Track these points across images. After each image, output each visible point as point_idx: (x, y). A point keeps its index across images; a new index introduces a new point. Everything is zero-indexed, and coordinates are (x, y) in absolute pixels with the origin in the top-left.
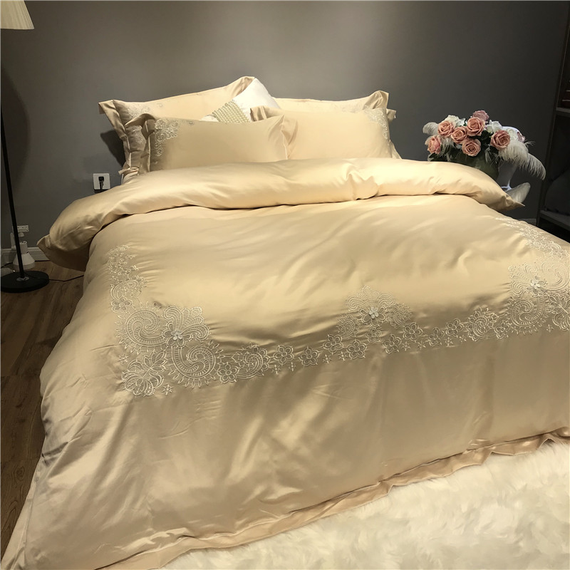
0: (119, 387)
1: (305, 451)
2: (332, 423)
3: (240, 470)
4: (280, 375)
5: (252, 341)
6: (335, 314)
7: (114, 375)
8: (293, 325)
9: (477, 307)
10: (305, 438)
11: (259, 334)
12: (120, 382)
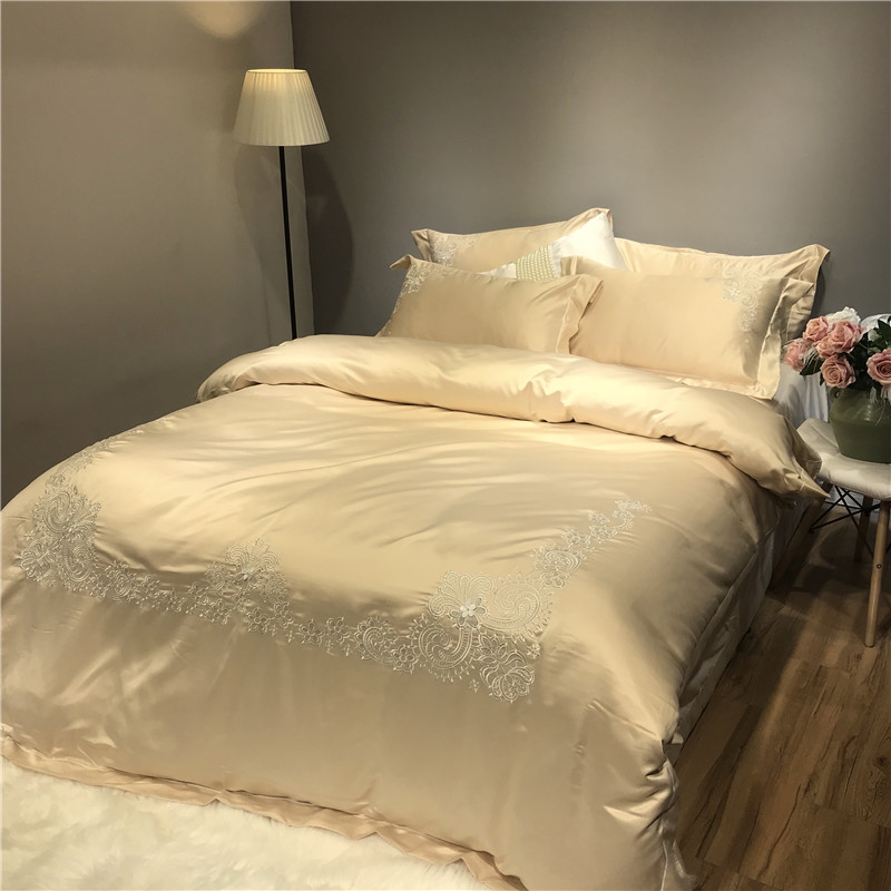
0: (16, 562)
1: (135, 706)
2: (171, 688)
3: (73, 695)
4: (144, 609)
5: (126, 559)
6: (209, 558)
7: (15, 548)
8: (167, 556)
9: (375, 612)
10: (141, 692)
11: (133, 554)
12: (18, 557)
